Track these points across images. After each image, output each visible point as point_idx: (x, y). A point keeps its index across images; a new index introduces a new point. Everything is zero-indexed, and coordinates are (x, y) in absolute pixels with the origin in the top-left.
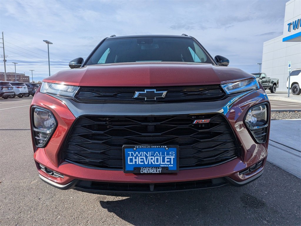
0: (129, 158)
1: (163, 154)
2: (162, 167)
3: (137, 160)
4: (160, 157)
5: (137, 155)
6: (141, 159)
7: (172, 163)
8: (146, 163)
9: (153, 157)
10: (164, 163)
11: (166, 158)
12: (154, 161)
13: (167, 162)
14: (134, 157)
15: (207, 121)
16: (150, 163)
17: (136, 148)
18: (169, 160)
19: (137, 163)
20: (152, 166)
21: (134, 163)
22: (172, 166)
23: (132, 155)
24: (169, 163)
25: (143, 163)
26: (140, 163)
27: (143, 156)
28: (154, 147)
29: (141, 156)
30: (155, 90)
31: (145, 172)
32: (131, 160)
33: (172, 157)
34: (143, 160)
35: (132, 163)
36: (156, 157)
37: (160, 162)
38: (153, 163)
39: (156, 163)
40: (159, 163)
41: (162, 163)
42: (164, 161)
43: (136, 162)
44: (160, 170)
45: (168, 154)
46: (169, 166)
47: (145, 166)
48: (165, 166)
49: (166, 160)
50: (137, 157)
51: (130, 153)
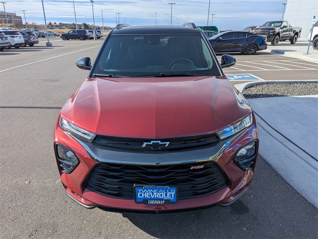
0: (139, 194)
1: (166, 191)
2: (165, 200)
3: (145, 195)
4: (163, 193)
5: (145, 192)
6: (148, 194)
7: (173, 197)
8: (152, 197)
9: (158, 193)
10: (167, 197)
11: (168, 194)
12: (159, 196)
13: (169, 196)
14: (143, 193)
15: (202, 167)
16: (155, 197)
17: (144, 187)
18: (170, 195)
19: (146, 197)
20: (157, 199)
21: (143, 197)
22: (173, 199)
23: (141, 192)
24: (171, 197)
25: (150, 197)
26: (148, 197)
27: (150, 192)
28: (159, 187)
29: (148, 192)
30: (159, 142)
31: (152, 203)
32: (141, 195)
33: (173, 194)
34: (150, 195)
35: (141, 197)
36: (160, 193)
37: (164, 196)
38: (158, 197)
39: (160, 197)
40: (162, 197)
41: (164, 197)
42: (166, 195)
43: (144, 196)
44: (164, 202)
45: (170, 191)
46: (171, 199)
47: (151, 199)
48: (168, 199)
49: (168, 195)
50: (146, 193)
51: (140, 190)
